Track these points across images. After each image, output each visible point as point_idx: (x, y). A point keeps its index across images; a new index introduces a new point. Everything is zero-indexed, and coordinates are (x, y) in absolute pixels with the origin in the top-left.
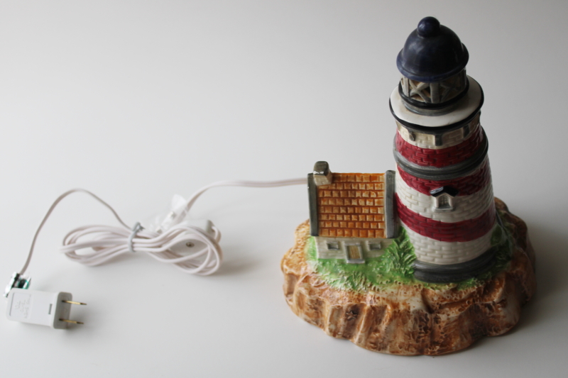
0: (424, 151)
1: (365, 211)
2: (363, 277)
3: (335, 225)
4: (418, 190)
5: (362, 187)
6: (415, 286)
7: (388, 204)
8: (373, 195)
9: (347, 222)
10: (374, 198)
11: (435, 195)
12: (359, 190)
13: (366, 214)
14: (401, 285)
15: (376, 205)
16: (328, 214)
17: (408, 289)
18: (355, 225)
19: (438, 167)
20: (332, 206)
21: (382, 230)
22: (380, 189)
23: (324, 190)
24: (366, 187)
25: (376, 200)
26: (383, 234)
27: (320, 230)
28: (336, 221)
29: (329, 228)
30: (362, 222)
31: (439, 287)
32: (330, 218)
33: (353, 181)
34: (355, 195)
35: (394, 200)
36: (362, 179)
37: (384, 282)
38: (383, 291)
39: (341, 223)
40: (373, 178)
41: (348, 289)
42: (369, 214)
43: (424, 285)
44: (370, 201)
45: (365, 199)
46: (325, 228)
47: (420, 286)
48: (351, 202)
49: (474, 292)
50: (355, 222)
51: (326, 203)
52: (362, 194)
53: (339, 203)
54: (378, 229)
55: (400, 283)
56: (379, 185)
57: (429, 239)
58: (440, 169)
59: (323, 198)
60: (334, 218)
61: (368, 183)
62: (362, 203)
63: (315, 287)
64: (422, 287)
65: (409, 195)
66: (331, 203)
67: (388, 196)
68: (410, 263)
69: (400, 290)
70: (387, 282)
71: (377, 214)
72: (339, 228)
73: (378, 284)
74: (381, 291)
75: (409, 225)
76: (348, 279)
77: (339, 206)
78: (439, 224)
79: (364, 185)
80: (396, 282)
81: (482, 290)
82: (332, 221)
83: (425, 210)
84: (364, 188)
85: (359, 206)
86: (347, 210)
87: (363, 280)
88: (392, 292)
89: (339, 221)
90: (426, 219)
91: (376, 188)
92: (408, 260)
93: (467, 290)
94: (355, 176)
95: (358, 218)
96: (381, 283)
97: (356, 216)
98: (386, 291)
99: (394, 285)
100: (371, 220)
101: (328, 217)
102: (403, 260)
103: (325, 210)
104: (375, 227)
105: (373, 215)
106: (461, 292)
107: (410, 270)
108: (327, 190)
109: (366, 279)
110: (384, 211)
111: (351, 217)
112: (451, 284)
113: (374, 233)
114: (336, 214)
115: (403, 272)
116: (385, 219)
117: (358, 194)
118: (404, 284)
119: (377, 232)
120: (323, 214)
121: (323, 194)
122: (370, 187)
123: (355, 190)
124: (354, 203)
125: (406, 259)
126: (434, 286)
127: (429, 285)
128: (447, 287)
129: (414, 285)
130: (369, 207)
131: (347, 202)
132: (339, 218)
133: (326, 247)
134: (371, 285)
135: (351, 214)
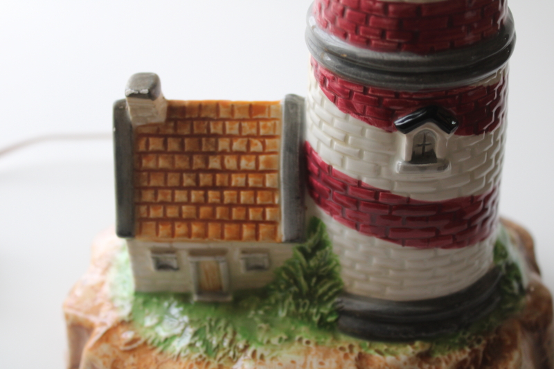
0: (391, 8)
1: (238, 180)
2: (230, 330)
3: (172, 212)
4: (366, 120)
5: (232, 128)
6: (342, 349)
7: (288, 165)
8: (257, 146)
9: (198, 205)
10: (257, 154)
11: (405, 128)
12: (224, 135)
13: (238, 189)
14: (312, 345)
15: (262, 167)
16: (156, 189)
17: (326, 355)
18: (214, 213)
19: (421, 53)
20: (165, 171)
21: (274, 223)
22: (271, 133)
23: (148, 135)
24: (240, 128)
25: (262, 158)
26: (273, 235)
27: (137, 224)
28: (173, 203)
29: (158, 221)
30: (230, 206)
31: (393, 348)
32: (160, 198)
33: (212, 115)
34: (216, 146)
35: (302, 155)
36: (232, 112)
37: (275, 341)
38: (273, 358)
39: (184, 208)
40: (255, 111)
41: (195, 356)
42: (246, 187)
43: (360, 347)
44: (249, 160)
45: (239, 154)
46: (148, 219)
47: (351, 347)
48: (207, 162)
49: (465, 361)
50: (214, 205)
51: (151, 165)
52: (231, 145)
53: (180, 163)
54: (264, 221)
55: (308, 342)
56: (269, 124)
57: (377, 241)
58: (425, 59)
59: (146, 153)
60: (169, 198)
61: (244, 120)
62: (230, 163)
63: (125, 351)
64: (356, 351)
65: (340, 135)
66: (162, 163)
67: (289, 149)
68: (330, 299)
69: (310, 358)
70: (281, 339)
71: (264, 188)
72: (179, 218)
73: (261, 344)
74: (267, 360)
75: (332, 213)
76: (195, 334)
77: (181, 171)
78: (407, 204)
79: (237, 125)
80: (300, 340)
81: (481, 355)
82: (164, 204)
83: (377, 171)
84: (235, 132)
85: (224, 170)
86: (197, 180)
87: (229, 336)
88: (293, 362)
89: (180, 204)
90: (375, 193)
91: (262, 132)
92: (325, 293)
93: (450, 357)
94: (216, 106)
95: (222, 198)
96: (268, 342)
97: (217, 193)
98: (280, 360)
99: (296, 346)
100: (251, 200)
101: (156, 195)
102: (316, 291)
103: (149, 182)
104: (259, 217)
105: (255, 190)
106: (439, 361)
107: (331, 314)
108: (157, 135)
109: (234, 333)
110: (279, 179)
111: (206, 196)
112: (417, 344)
113: (257, 230)
114: (173, 188)
115: (316, 319)
116: (281, 198)
117: (223, 144)
118: (317, 344)
119: (263, 229)
120: (146, 188)
121: (147, 144)
122: (248, 128)
123: (216, 136)
124: (214, 163)
125: (321, 291)
126: (383, 347)
127: (370, 347)
128: (409, 349)
129: (339, 346)
130: (246, 172)
131: (198, 162)
132: (180, 196)
133: (151, 265)
134: (246, 347)
135: (206, 189)
